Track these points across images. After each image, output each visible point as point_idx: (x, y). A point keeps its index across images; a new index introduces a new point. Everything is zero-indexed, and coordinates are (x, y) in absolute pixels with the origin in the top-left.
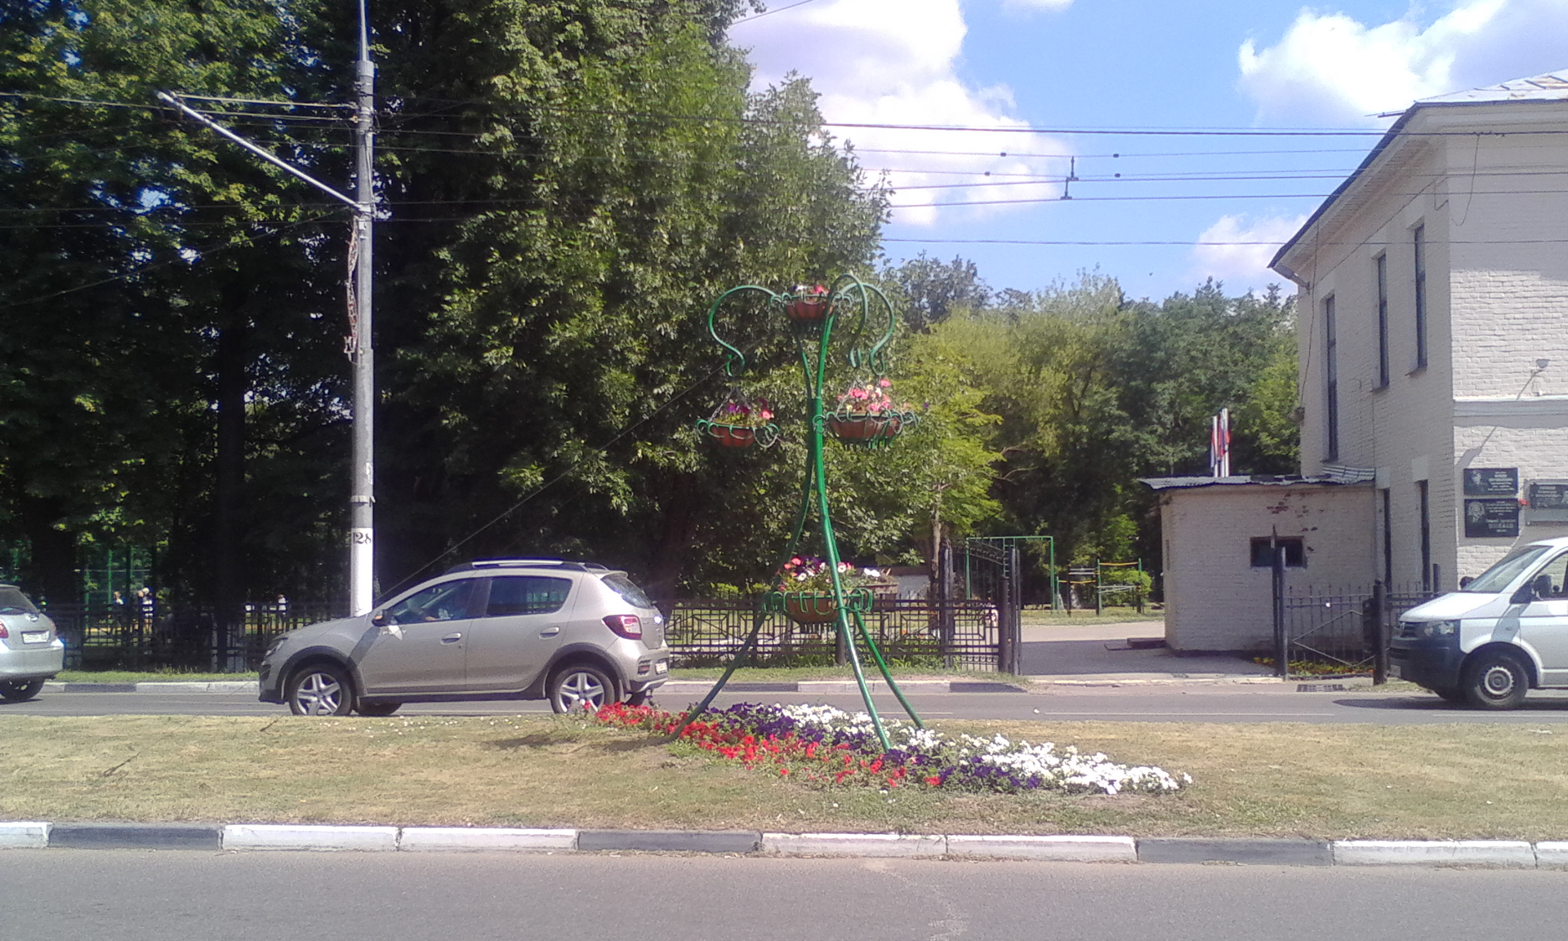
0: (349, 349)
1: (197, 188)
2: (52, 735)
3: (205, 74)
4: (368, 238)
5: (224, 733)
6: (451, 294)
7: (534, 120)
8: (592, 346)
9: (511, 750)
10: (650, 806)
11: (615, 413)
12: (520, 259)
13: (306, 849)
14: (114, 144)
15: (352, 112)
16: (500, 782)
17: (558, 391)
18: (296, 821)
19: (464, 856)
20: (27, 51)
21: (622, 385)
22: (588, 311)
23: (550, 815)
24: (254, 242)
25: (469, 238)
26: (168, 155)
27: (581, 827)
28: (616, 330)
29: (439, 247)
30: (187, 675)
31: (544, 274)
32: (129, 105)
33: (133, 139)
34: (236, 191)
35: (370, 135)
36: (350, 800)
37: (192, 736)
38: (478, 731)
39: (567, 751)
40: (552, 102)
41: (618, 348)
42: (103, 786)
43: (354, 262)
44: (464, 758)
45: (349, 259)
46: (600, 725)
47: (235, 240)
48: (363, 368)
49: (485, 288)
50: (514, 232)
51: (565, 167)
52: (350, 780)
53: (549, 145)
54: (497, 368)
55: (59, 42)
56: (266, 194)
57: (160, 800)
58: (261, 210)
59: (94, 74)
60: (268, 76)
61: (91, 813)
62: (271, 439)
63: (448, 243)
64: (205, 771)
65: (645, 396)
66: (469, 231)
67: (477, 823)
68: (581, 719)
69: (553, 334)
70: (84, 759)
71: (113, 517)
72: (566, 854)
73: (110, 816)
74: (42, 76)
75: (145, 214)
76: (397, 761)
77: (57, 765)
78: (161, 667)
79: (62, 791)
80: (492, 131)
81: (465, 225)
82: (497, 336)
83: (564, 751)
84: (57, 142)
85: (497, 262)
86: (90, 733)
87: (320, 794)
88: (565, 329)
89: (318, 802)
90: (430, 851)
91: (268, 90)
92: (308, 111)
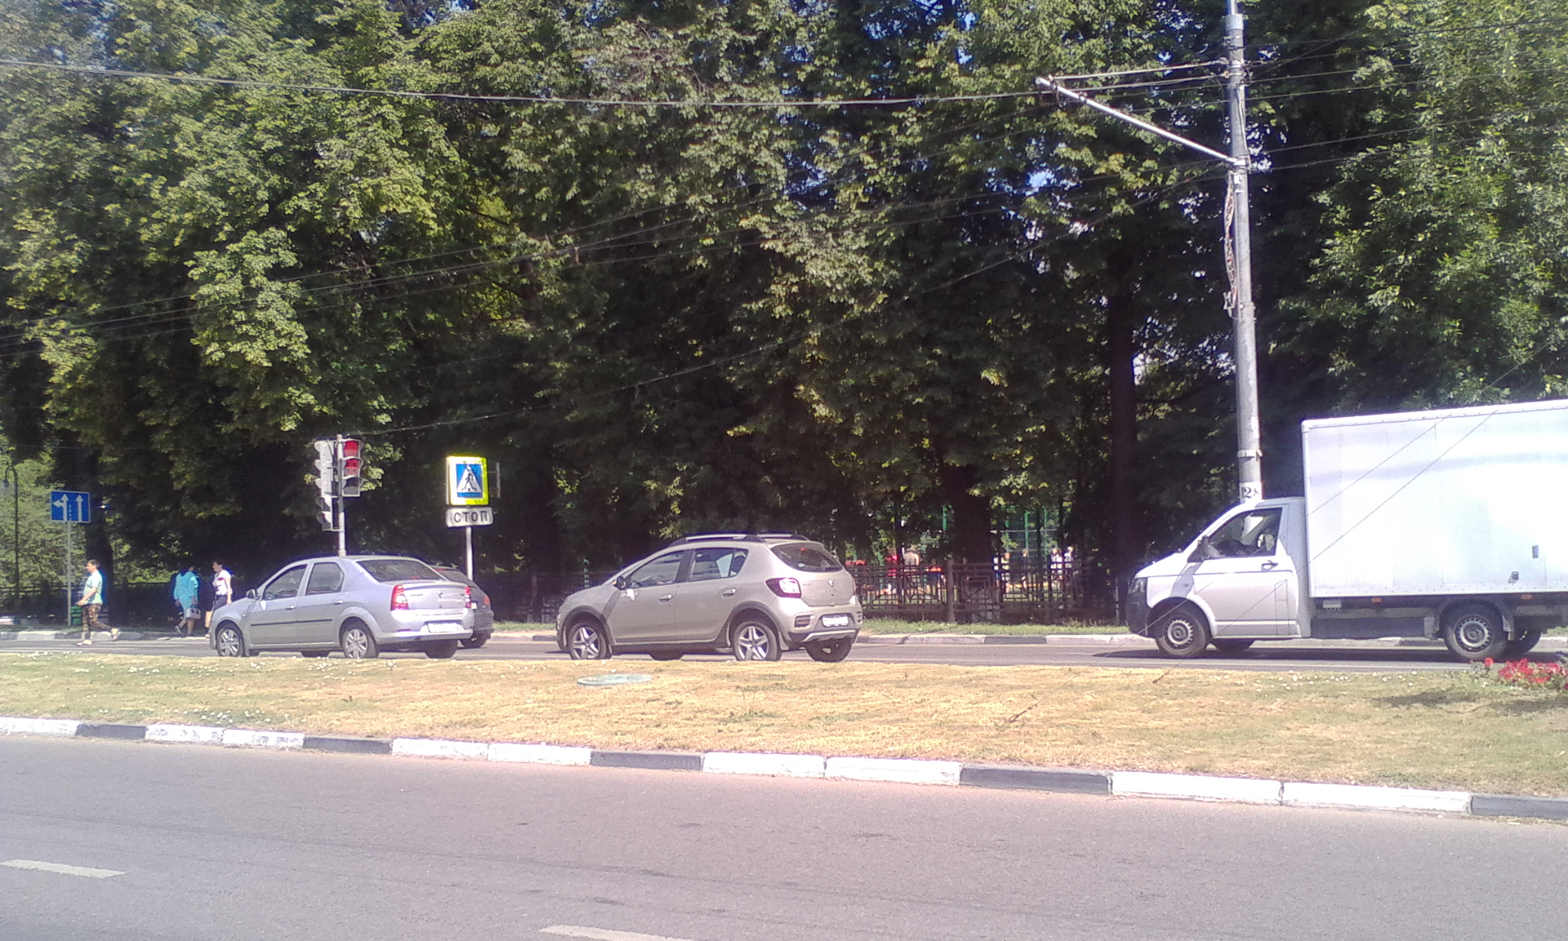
0: (1229, 305)
1: (1079, 163)
2: (966, 683)
3: (1082, 53)
4: (1243, 191)
5: (1119, 684)
6: (1333, 238)
7: (1414, 46)
8: (1487, 277)
9: (1403, 708)
10: (1554, 772)
11: (1517, 347)
12: (1403, 193)
13: (1191, 799)
14: (1002, 131)
15: (1224, 68)
16: (1388, 740)
17: (1451, 329)
18: (1180, 771)
19: (1348, 814)
20: (923, 57)
21: (1523, 316)
22: (1481, 240)
23: (1440, 777)
24: (1134, 209)
25: (1349, 178)
26: (1053, 137)
27: (1474, 791)
28: (1514, 257)
29: (1318, 189)
30: (1092, 629)
31: (1430, 206)
32: (1014, 94)
33: (1020, 126)
34: (1115, 162)
35: (1242, 88)
36: (1233, 753)
37: (1090, 686)
38: (1368, 687)
39: (1465, 710)
40: (1433, 24)
41: (1517, 276)
42: (1007, 732)
43: (1230, 217)
44: (1352, 715)
45: (1226, 214)
46: (1502, 683)
47: (1117, 209)
48: (1243, 322)
49: (1368, 227)
50: (1396, 166)
51: (1449, 91)
52: (1235, 733)
53: (1430, 70)
54: (1382, 310)
55: (953, 43)
56: (1144, 160)
57: (1056, 746)
58: (1141, 177)
59: (983, 69)
60: (1141, 45)
61: (995, 756)
62: (1162, 400)
63: (1326, 187)
64: (1099, 720)
65: (1552, 326)
66: (1349, 170)
67: (1361, 781)
68: (1482, 676)
69: (1444, 268)
70: (993, 705)
71: (1020, 481)
72: (1458, 817)
73: (1011, 759)
74: (937, 79)
75: (1035, 194)
76: (1283, 716)
77: (969, 711)
78: (1068, 621)
79: (973, 735)
80: (1367, 64)
81: (1344, 165)
82: (1382, 276)
83: (1461, 710)
84: (953, 138)
85: (1378, 199)
86: (1000, 681)
87: (1204, 746)
88: (1456, 262)
89: (1201, 753)
90: (1313, 807)
91: (1140, 59)
92: (1184, 73)
